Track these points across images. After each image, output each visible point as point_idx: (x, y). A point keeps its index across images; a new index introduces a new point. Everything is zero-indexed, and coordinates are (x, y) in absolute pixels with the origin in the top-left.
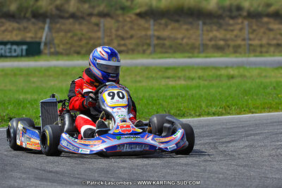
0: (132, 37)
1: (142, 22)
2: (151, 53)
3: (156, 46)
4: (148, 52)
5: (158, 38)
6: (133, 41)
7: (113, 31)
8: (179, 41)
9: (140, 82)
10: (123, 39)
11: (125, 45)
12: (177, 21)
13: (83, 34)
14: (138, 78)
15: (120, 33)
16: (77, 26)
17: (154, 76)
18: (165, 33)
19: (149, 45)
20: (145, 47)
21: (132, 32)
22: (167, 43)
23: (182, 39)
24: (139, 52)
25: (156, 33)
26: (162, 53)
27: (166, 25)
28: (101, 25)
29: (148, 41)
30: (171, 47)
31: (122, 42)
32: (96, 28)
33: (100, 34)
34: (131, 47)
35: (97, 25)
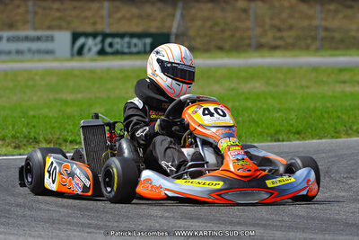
0: (291, 28)
1: (304, 7)
2: (318, 50)
3: (324, 39)
4: (313, 47)
5: (326, 29)
6: (293, 33)
7: (267, 21)
8: (353, 33)
9: (307, 87)
10: (280, 30)
11: (281, 38)
12: (351, 7)
13: (226, 24)
15: (276, 22)
16: (218, 13)
17: (325, 79)
18: (335, 23)
19: (314, 38)
20: (309, 41)
21: (292, 21)
22: (337, 36)
24: (301, 48)
25: (324, 23)
26: (331, 48)
27: (336, 12)
28: (251, 12)
29: (313, 33)
30: (342, 41)
31: (279, 34)
32: (243, 16)
33: (249, 24)
34: (290, 41)
35: (245, 11)
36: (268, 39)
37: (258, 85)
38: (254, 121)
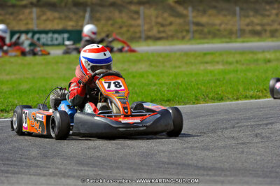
0: (171, 24)
2: (190, 39)
3: (194, 32)
4: (188, 38)
5: (198, 24)
6: (172, 28)
7: (154, 19)
8: (217, 27)
9: (179, 67)
10: (162, 25)
11: (164, 32)
12: (214, 8)
13: (123, 22)
14: (178, 64)
15: (160, 20)
16: (117, 14)
17: (193, 61)
18: (204, 20)
19: (188, 31)
20: (184, 33)
21: (171, 19)
22: (206, 29)
23: (220, 25)
24: (178, 38)
25: (195, 20)
27: (205, 11)
28: (141, 13)
29: (187, 28)
30: (209, 33)
31: (161, 29)
32: (136, 16)
33: (140, 22)
34: (170, 33)
35: (137, 13)
36: (154, 32)
37: (143, 66)
38: (136, 93)
